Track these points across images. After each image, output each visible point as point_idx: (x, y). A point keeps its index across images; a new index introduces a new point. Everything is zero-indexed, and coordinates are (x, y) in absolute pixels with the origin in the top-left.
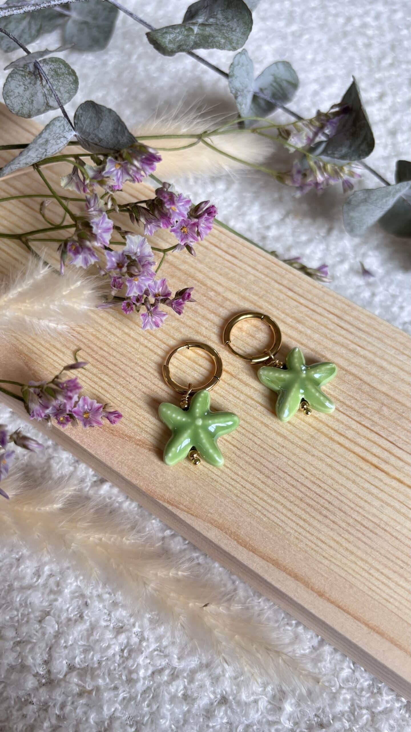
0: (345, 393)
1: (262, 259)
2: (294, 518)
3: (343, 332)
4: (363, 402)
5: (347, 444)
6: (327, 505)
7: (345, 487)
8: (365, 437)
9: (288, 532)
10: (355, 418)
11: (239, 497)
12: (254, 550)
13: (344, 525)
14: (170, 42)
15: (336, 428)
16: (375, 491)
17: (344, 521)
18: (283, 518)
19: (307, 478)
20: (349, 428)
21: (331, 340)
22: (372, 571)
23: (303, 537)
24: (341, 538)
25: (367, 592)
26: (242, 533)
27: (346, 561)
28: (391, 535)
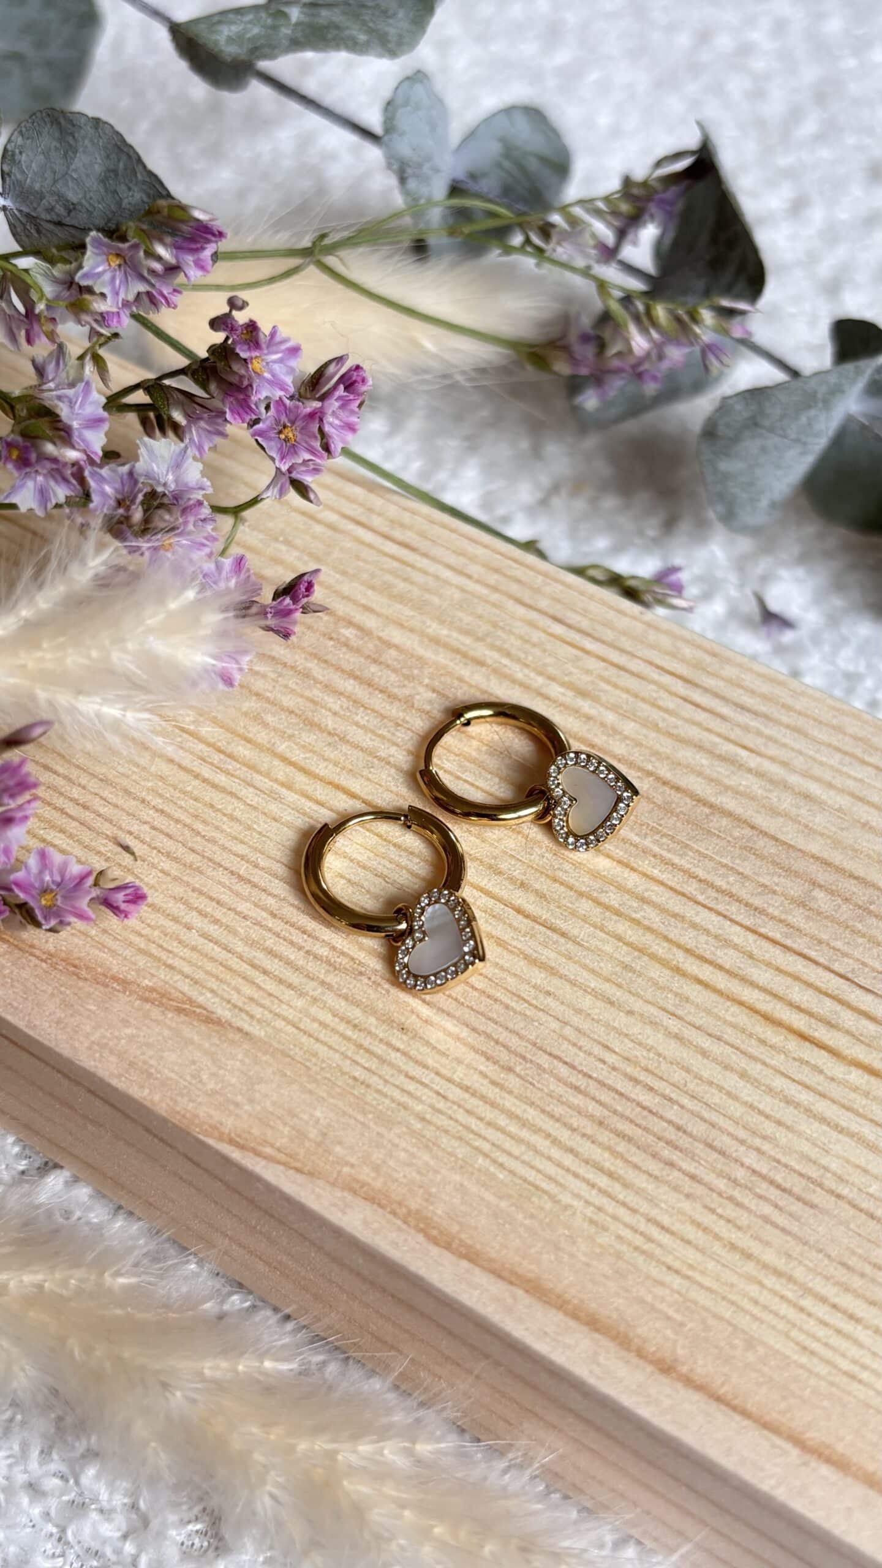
0: (711, 859)
1: (480, 551)
2: (582, 1171)
3: (701, 716)
4: (761, 880)
5: (721, 981)
6: (671, 1134)
7: (720, 1088)
8: (768, 964)
9: (567, 1207)
10: (739, 918)
11: (429, 1122)
12: (472, 1256)
13: (721, 1184)
14: (230, 40)
15: (691, 944)
16: (804, 1097)
17: (721, 1174)
18: (551, 1170)
19: (614, 1069)
20: (727, 943)
21: (670, 735)
22: (807, 1303)
23: (608, 1219)
24: (714, 1217)
25: (795, 1357)
26: (439, 1212)
27: (734, 1279)
28: (854, 1206)
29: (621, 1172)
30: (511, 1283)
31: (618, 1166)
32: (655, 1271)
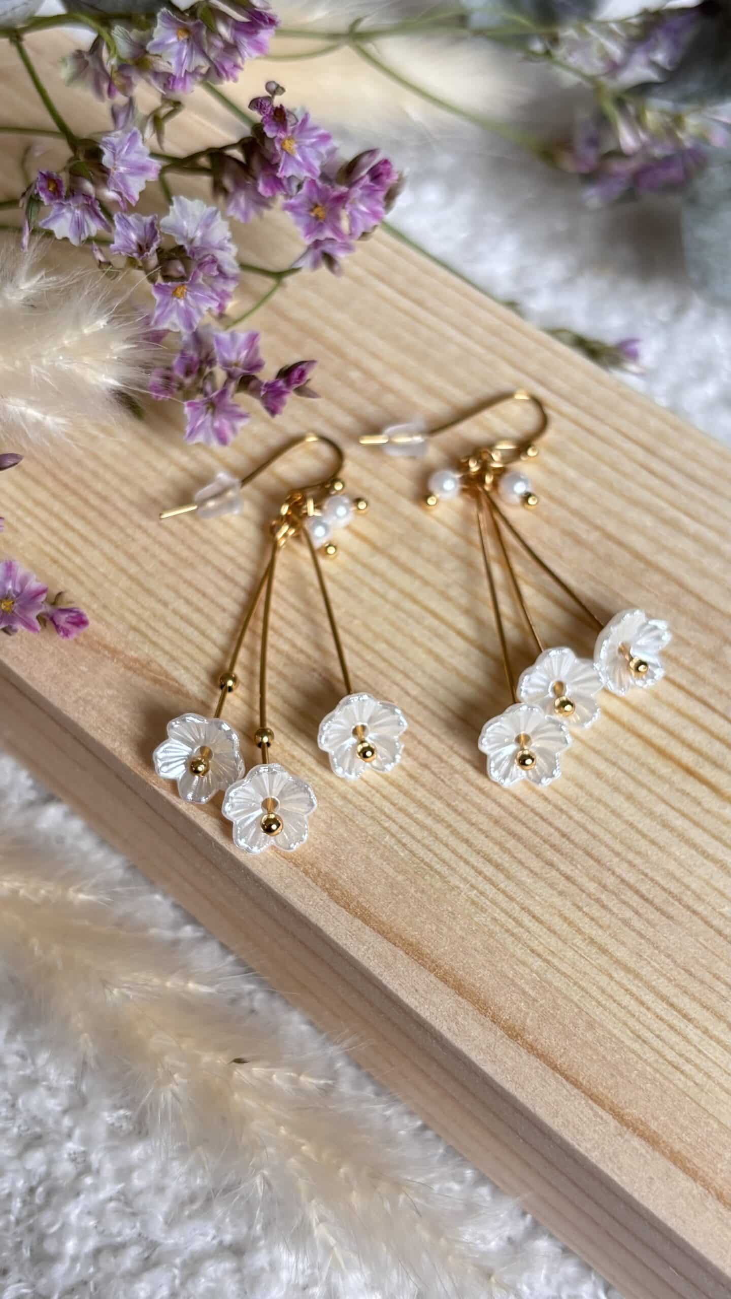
1: (483, 315)
2: (474, 859)
6: (556, 839)
9: (454, 888)
11: (350, 802)
12: (365, 917)
13: (592, 887)
16: (680, 823)
17: (593, 879)
18: (447, 855)
22: (649, 998)
23: (488, 903)
24: (580, 913)
25: (628, 1042)
26: (344, 877)
27: (588, 969)
28: (707, 923)
29: (507, 865)
30: (395, 944)
31: (505, 860)
32: (520, 952)
